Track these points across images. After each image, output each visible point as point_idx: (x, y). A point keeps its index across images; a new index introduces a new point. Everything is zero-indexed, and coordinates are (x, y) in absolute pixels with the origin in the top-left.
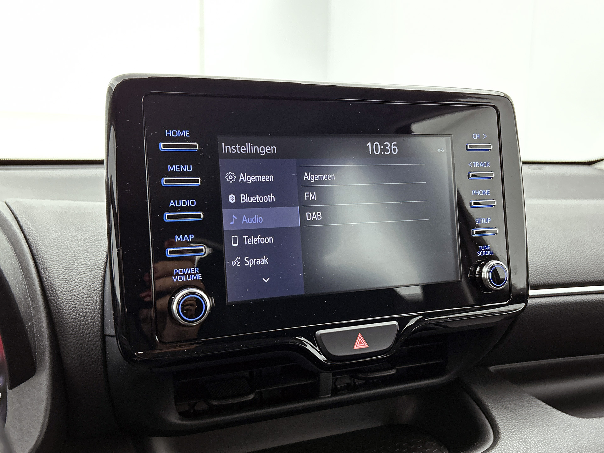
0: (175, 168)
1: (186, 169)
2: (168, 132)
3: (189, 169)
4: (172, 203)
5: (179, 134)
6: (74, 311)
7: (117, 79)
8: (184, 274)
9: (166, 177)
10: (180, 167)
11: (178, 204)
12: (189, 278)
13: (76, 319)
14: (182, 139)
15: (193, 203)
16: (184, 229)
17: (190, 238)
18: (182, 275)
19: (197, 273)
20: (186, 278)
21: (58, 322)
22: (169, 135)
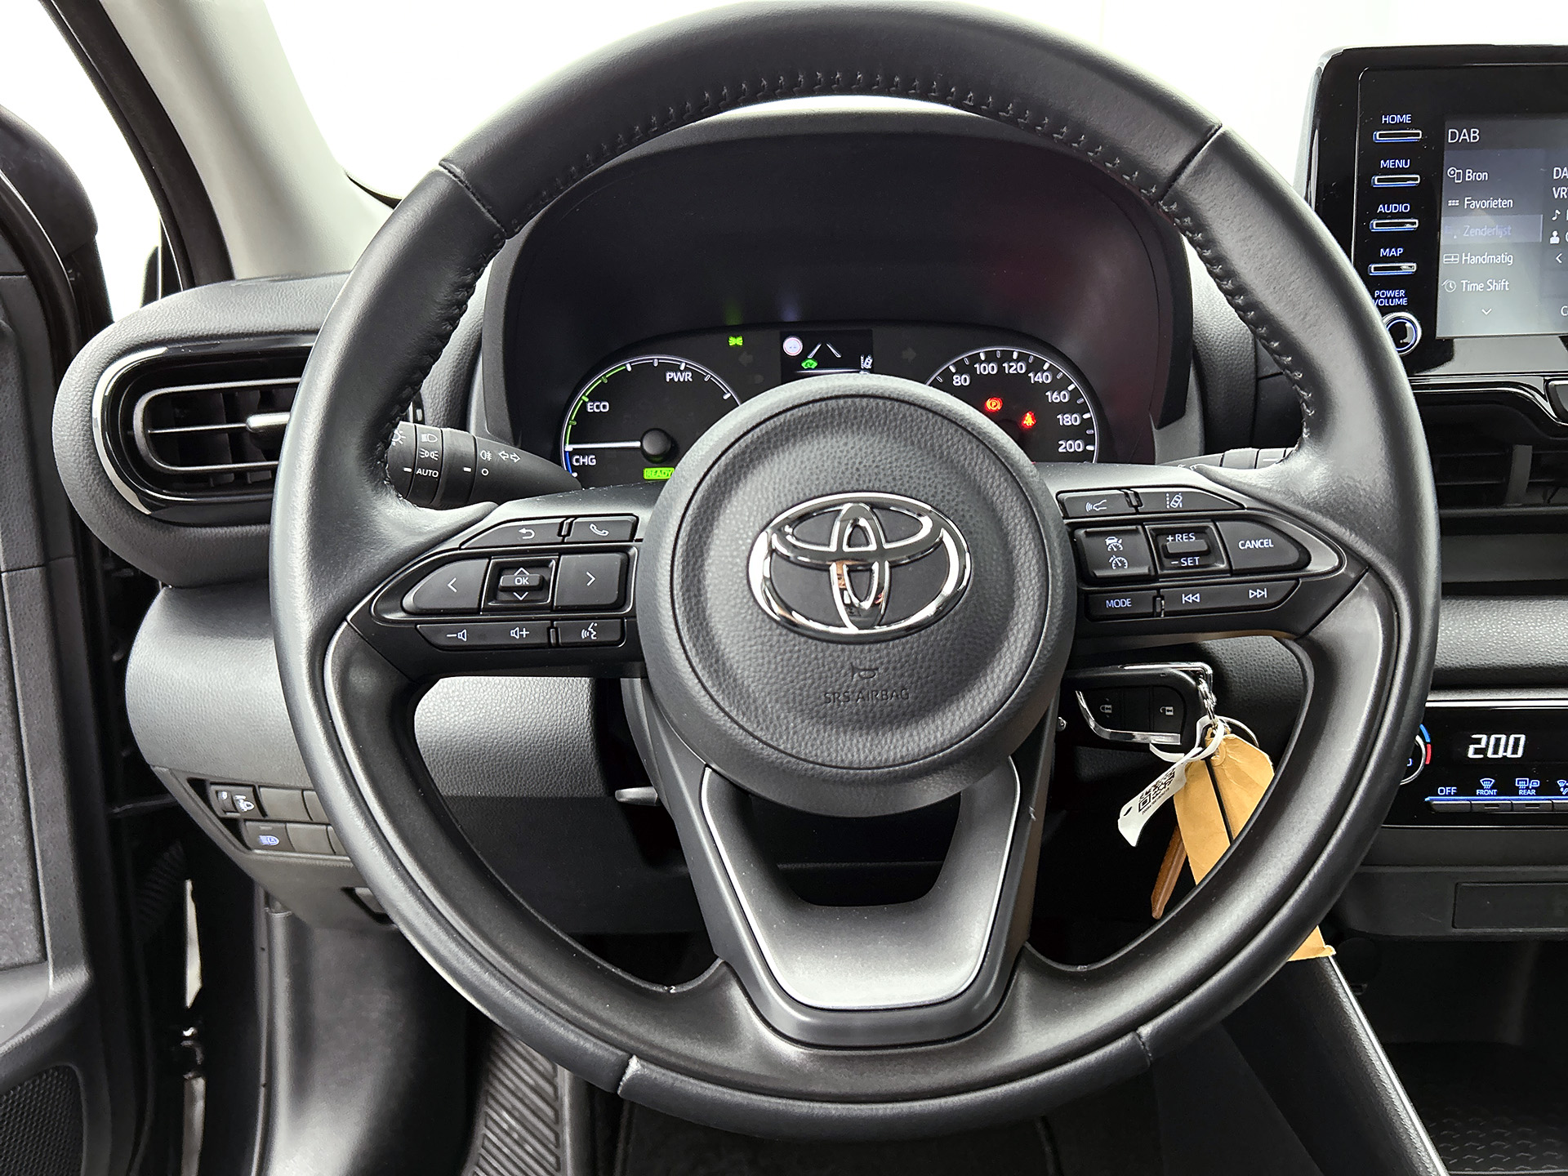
0: (1389, 164)
1: (1401, 164)
2: (1385, 117)
3: (1406, 164)
4: (1381, 209)
5: (1398, 118)
6: (1225, 348)
7: (1325, 55)
8: (1386, 297)
9: (1378, 175)
10: (1395, 162)
11: (1388, 209)
12: (1392, 303)
13: (1228, 357)
14: (1401, 126)
15: (1406, 208)
16: (1392, 240)
17: (1399, 253)
18: (1384, 298)
19: (1402, 297)
20: (1388, 303)
21: (1205, 360)
22: (1385, 121)
